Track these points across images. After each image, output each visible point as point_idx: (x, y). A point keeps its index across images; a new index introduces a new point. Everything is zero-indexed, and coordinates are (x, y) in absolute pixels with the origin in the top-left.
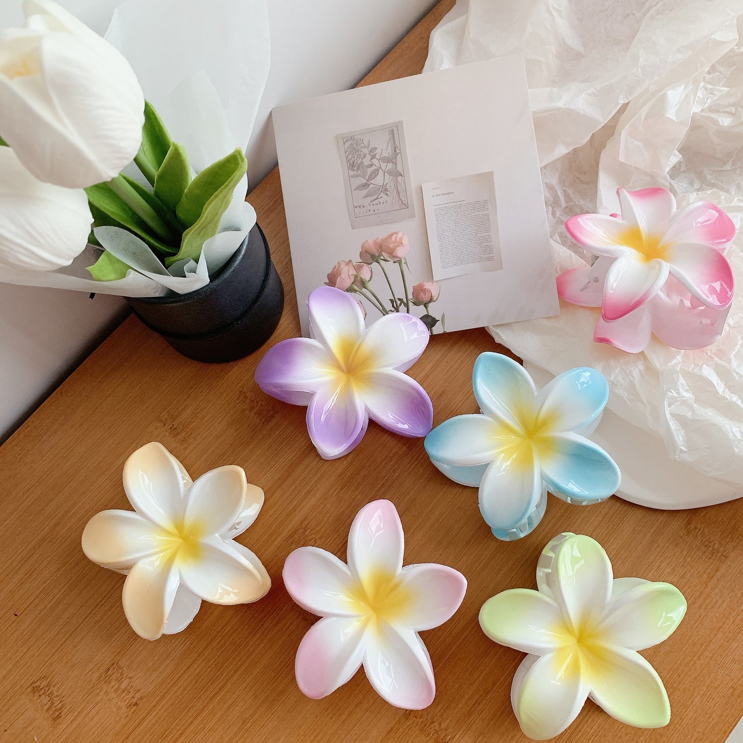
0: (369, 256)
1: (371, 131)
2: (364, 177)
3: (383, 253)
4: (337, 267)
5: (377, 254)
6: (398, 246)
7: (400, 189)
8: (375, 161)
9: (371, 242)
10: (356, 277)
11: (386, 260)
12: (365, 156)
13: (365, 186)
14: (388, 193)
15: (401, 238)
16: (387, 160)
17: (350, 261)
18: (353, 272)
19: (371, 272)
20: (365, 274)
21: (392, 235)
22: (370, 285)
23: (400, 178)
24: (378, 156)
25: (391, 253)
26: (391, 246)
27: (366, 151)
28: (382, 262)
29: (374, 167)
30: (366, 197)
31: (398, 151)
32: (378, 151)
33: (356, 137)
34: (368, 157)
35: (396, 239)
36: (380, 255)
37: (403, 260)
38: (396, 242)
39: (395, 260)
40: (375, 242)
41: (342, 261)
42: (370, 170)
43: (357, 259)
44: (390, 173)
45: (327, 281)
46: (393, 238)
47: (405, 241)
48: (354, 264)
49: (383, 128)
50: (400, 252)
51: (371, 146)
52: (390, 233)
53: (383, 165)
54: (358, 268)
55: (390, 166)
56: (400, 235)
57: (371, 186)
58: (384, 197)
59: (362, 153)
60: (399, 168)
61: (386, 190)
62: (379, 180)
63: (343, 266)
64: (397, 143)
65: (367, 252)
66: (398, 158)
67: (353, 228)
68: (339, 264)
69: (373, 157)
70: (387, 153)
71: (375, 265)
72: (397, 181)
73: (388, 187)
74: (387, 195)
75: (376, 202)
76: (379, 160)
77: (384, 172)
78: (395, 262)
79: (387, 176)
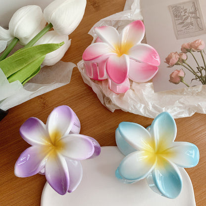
0: (185, 50)
1: (184, 3)
2: (182, 20)
5: (189, 49)
6: (199, 45)
7: (199, 23)
8: (186, 14)
9: (186, 44)
10: (179, 59)
11: (194, 51)
13: (182, 23)
15: (201, 42)
16: (192, 13)
17: (176, 52)
18: (178, 57)
19: (187, 56)
20: (184, 57)
21: (196, 41)
22: (186, 62)
25: (196, 48)
26: (196, 45)
27: (182, 10)
28: (192, 52)
29: (186, 16)
30: (183, 27)
31: (197, 9)
32: (188, 10)
33: (178, 6)
36: (191, 49)
37: (202, 51)
40: (188, 44)
41: (173, 52)
42: (184, 17)
43: (179, 51)
44: (194, 17)
45: (165, 61)
46: (197, 42)
47: (203, 43)
48: (179, 53)
50: (200, 48)
51: (184, 9)
52: (195, 40)
53: (190, 15)
54: (180, 55)
55: (193, 15)
57: (185, 23)
58: (191, 27)
59: (180, 11)
60: (198, 15)
61: (192, 24)
62: (189, 20)
63: (173, 54)
64: (196, 6)
65: (184, 48)
66: (197, 12)
67: (177, 39)
68: (171, 54)
69: (186, 12)
70: (192, 10)
71: (188, 53)
72: (197, 20)
73: (193, 22)
74: (193, 26)
75: (188, 29)
76: (188, 13)
77: (191, 17)
78: (198, 52)
79: (192, 19)
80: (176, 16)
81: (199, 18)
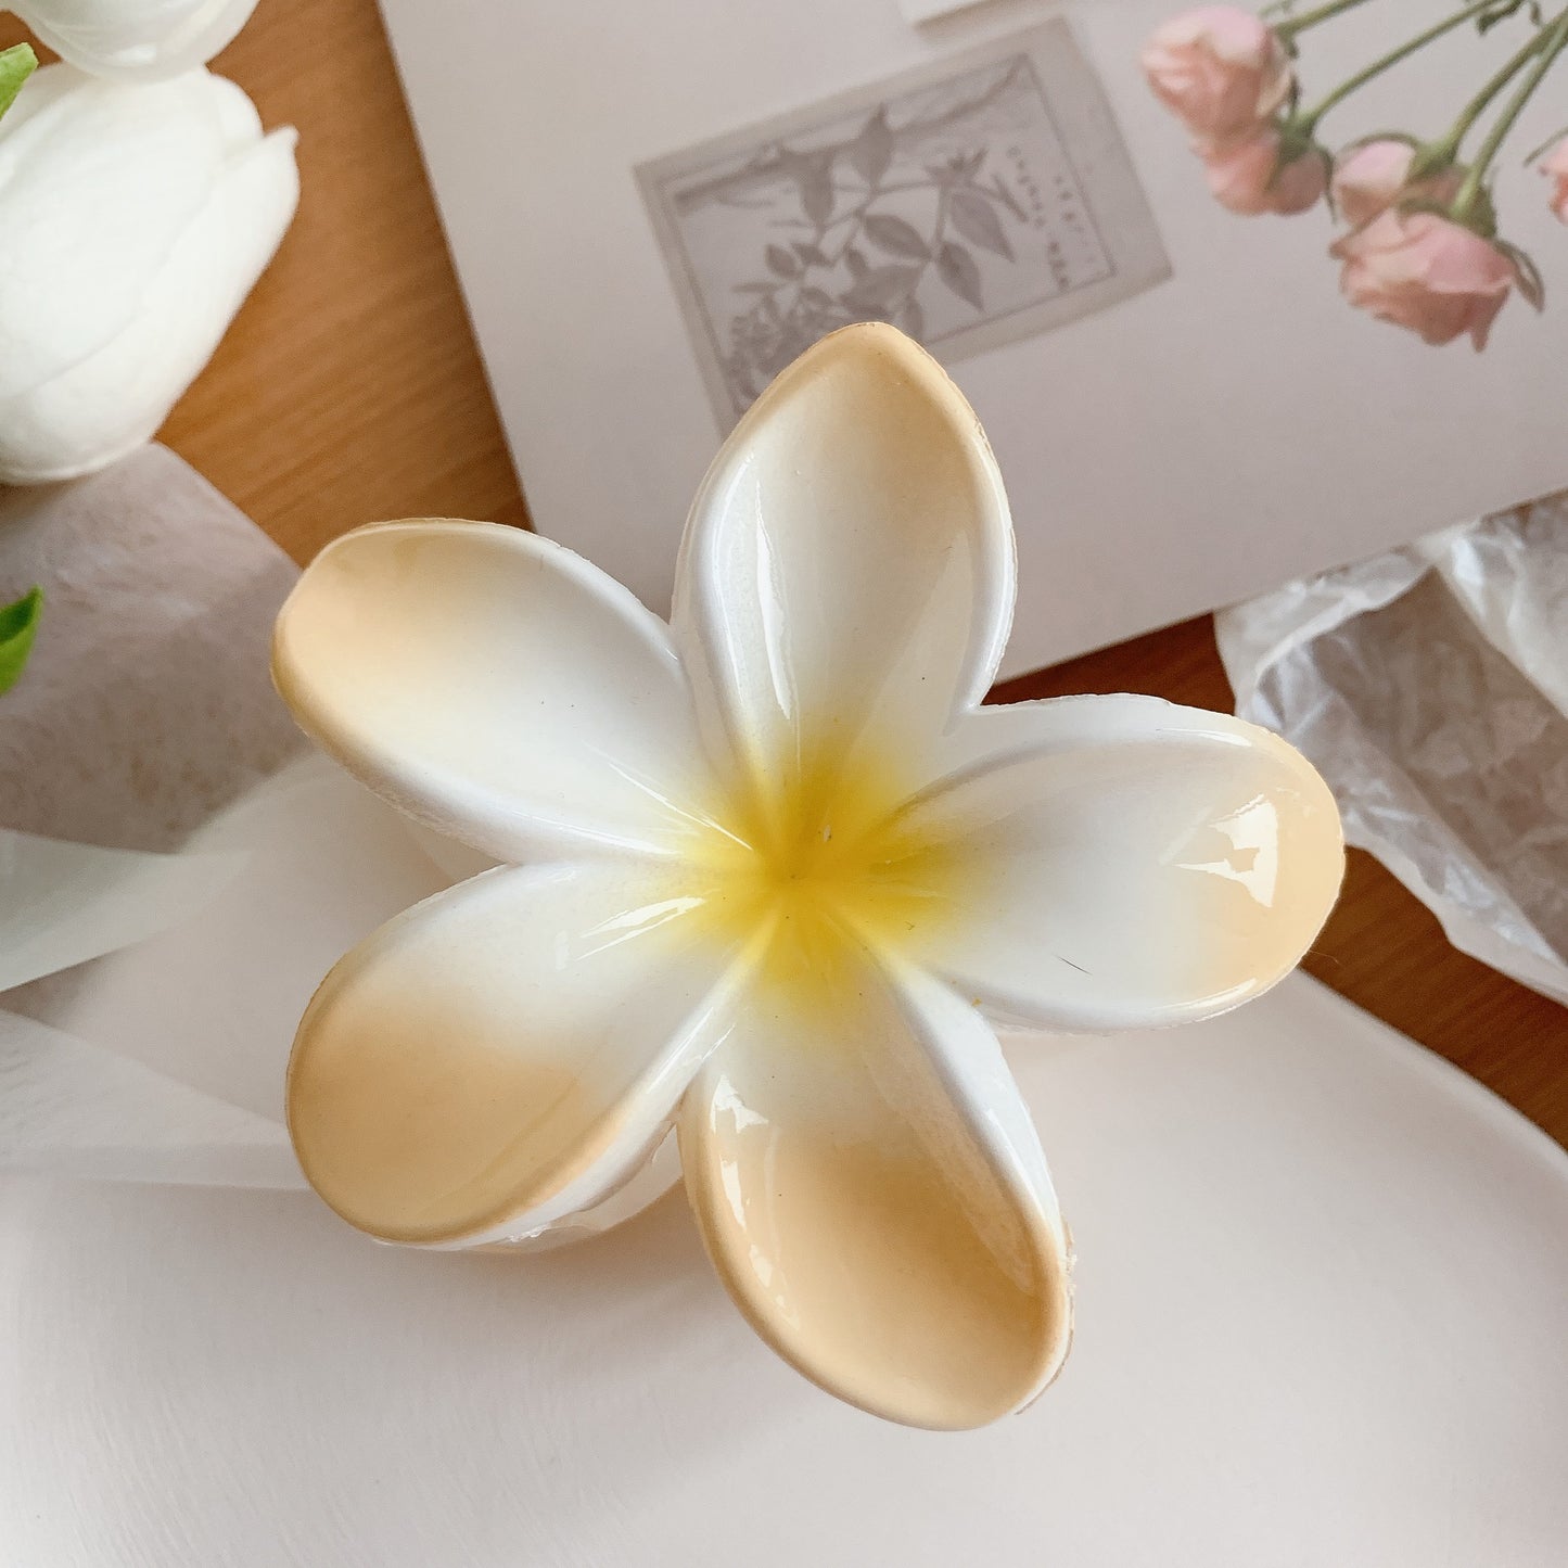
0: (1292, 173)
1: (692, 289)
2: (912, 276)
3: (1264, 107)
4: (1383, 308)
5: (1273, 138)
6: (1213, 56)
7: (943, 109)
8: (831, 243)
9: (1219, 179)
10: (1409, 208)
11: (1294, 93)
12: (813, 294)
13: (954, 265)
14: (970, 154)
15: (1176, 51)
16: (820, 192)
17: (1338, 250)
18: (1387, 227)
19: (1365, 143)
20: (1386, 167)
21: (1172, 99)
22: (1435, 134)
23: (895, 120)
24: (807, 235)
25: (1252, 76)
26: (1218, 84)
27: (787, 296)
28: (1306, 106)
29: (863, 243)
30: (1003, 247)
31: (772, 155)
32: (783, 239)
33: (727, 350)
34: (815, 276)
35: (1179, 73)
36: (1272, 121)
37: (1280, 18)
38: (1195, 72)
39: (1279, 50)
40: (1220, 156)
41: (1344, 288)
42: (877, 257)
43: (1320, 223)
44: (876, 168)
45: (1465, 340)
46: (1178, 84)
47: (1183, 30)
48: (1343, 228)
49: (671, 241)
50: (1240, 39)
51: (766, 275)
52: (1158, 105)
53: (844, 203)
54: (1363, 207)
55: (843, 175)
56: (1158, 60)
57: (952, 234)
58: (996, 168)
59: (801, 311)
60: (849, 131)
61: (958, 165)
62: (920, 207)
63: (1367, 280)
64: (735, 166)
65: (1271, 184)
66: (799, 145)
67: (1165, 273)
68: (1364, 299)
69: (812, 255)
70: (785, 199)
71: (1329, 135)
72: (911, 128)
73: (941, 160)
74: (980, 157)
75: (1020, 194)
76: (822, 229)
77: (876, 192)
78: (1293, 52)
79: (890, 177)
81: (879, 118)
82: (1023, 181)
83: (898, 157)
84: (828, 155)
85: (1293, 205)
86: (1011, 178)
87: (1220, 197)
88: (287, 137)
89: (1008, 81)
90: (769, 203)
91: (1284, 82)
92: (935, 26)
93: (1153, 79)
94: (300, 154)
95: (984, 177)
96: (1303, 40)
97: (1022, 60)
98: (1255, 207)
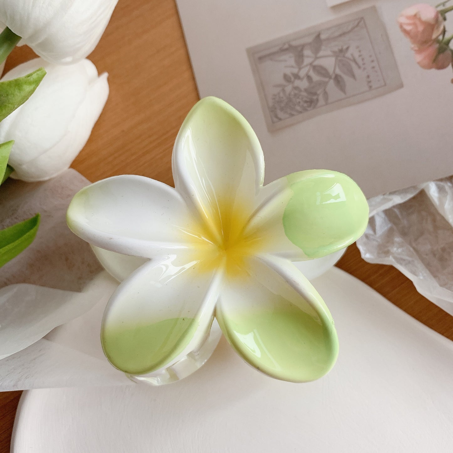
0: (441, 56)
1: (261, 86)
2: (326, 83)
3: (434, 36)
5: (437, 46)
6: (420, 19)
7: (337, 34)
8: (302, 73)
9: (419, 58)
11: (444, 32)
12: (296, 88)
13: (338, 80)
14: (345, 47)
15: (408, 18)
16: (300, 57)
21: (406, 32)
23: (323, 37)
24: (295, 71)
25: (432, 26)
26: (421, 28)
27: (289, 88)
28: (447, 36)
29: (312, 73)
30: (353, 76)
31: (286, 46)
32: (288, 71)
33: (271, 104)
34: (297, 83)
35: (409, 24)
36: (437, 41)
37: (441, 8)
38: (414, 24)
39: (441, 18)
40: (419, 51)
42: (316, 78)
44: (317, 50)
46: (408, 28)
47: (411, 11)
49: (256, 71)
50: (429, 14)
51: (283, 82)
52: (402, 35)
53: (307, 61)
55: (307, 52)
56: (403, 20)
57: (338, 71)
58: (353, 52)
59: (292, 93)
60: (309, 40)
61: (341, 51)
62: (329, 63)
64: (276, 49)
65: (435, 60)
66: (294, 43)
67: (401, 86)
69: (297, 76)
70: (289, 59)
72: (328, 39)
73: (336, 49)
74: (348, 48)
75: (359, 60)
76: (300, 69)
77: (316, 58)
78: (445, 19)
79: (321, 53)
80: (312, 103)
81: (318, 36)
82: (360, 56)
83: (323, 47)
84: (303, 47)
85: (441, 67)
86: (356, 55)
87: (418, 63)
88: (105, 75)
89: (357, 25)
90: (285, 61)
91: (442, 28)
92: (336, 8)
93: (401, 26)
94: (109, 80)
95: (348, 55)
96: (448, 15)
97: (362, 18)
98: (429, 67)
